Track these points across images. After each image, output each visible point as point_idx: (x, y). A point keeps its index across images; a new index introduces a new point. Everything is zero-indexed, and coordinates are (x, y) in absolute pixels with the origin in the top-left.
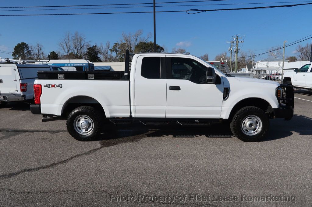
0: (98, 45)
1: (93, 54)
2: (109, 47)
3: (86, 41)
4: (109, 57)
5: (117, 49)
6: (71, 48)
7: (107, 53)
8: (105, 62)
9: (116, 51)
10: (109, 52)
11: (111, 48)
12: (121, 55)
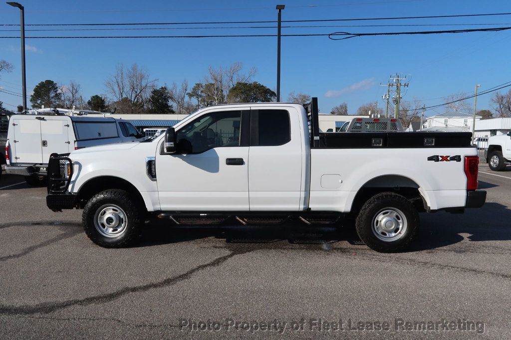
0: (170, 87)
1: (160, 101)
2: (186, 90)
3: (151, 79)
4: (186, 105)
5: (199, 94)
6: (125, 90)
7: (183, 99)
8: (180, 114)
9: (198, 96)
10: (187, 98)
11: (189, 91)
12: (206, 103)
